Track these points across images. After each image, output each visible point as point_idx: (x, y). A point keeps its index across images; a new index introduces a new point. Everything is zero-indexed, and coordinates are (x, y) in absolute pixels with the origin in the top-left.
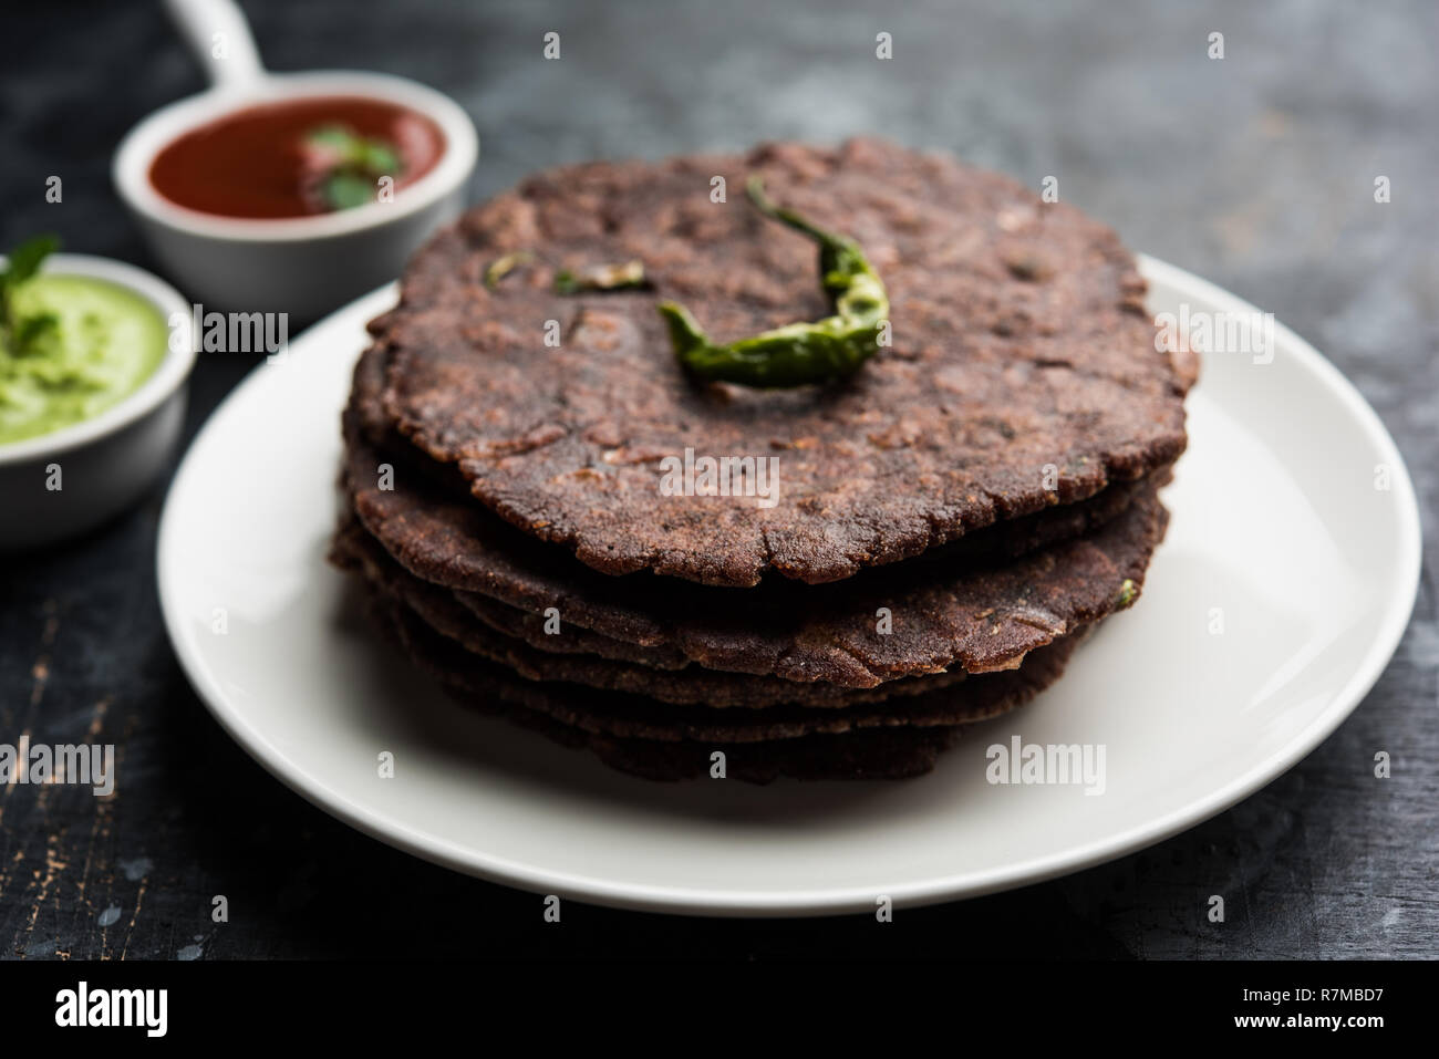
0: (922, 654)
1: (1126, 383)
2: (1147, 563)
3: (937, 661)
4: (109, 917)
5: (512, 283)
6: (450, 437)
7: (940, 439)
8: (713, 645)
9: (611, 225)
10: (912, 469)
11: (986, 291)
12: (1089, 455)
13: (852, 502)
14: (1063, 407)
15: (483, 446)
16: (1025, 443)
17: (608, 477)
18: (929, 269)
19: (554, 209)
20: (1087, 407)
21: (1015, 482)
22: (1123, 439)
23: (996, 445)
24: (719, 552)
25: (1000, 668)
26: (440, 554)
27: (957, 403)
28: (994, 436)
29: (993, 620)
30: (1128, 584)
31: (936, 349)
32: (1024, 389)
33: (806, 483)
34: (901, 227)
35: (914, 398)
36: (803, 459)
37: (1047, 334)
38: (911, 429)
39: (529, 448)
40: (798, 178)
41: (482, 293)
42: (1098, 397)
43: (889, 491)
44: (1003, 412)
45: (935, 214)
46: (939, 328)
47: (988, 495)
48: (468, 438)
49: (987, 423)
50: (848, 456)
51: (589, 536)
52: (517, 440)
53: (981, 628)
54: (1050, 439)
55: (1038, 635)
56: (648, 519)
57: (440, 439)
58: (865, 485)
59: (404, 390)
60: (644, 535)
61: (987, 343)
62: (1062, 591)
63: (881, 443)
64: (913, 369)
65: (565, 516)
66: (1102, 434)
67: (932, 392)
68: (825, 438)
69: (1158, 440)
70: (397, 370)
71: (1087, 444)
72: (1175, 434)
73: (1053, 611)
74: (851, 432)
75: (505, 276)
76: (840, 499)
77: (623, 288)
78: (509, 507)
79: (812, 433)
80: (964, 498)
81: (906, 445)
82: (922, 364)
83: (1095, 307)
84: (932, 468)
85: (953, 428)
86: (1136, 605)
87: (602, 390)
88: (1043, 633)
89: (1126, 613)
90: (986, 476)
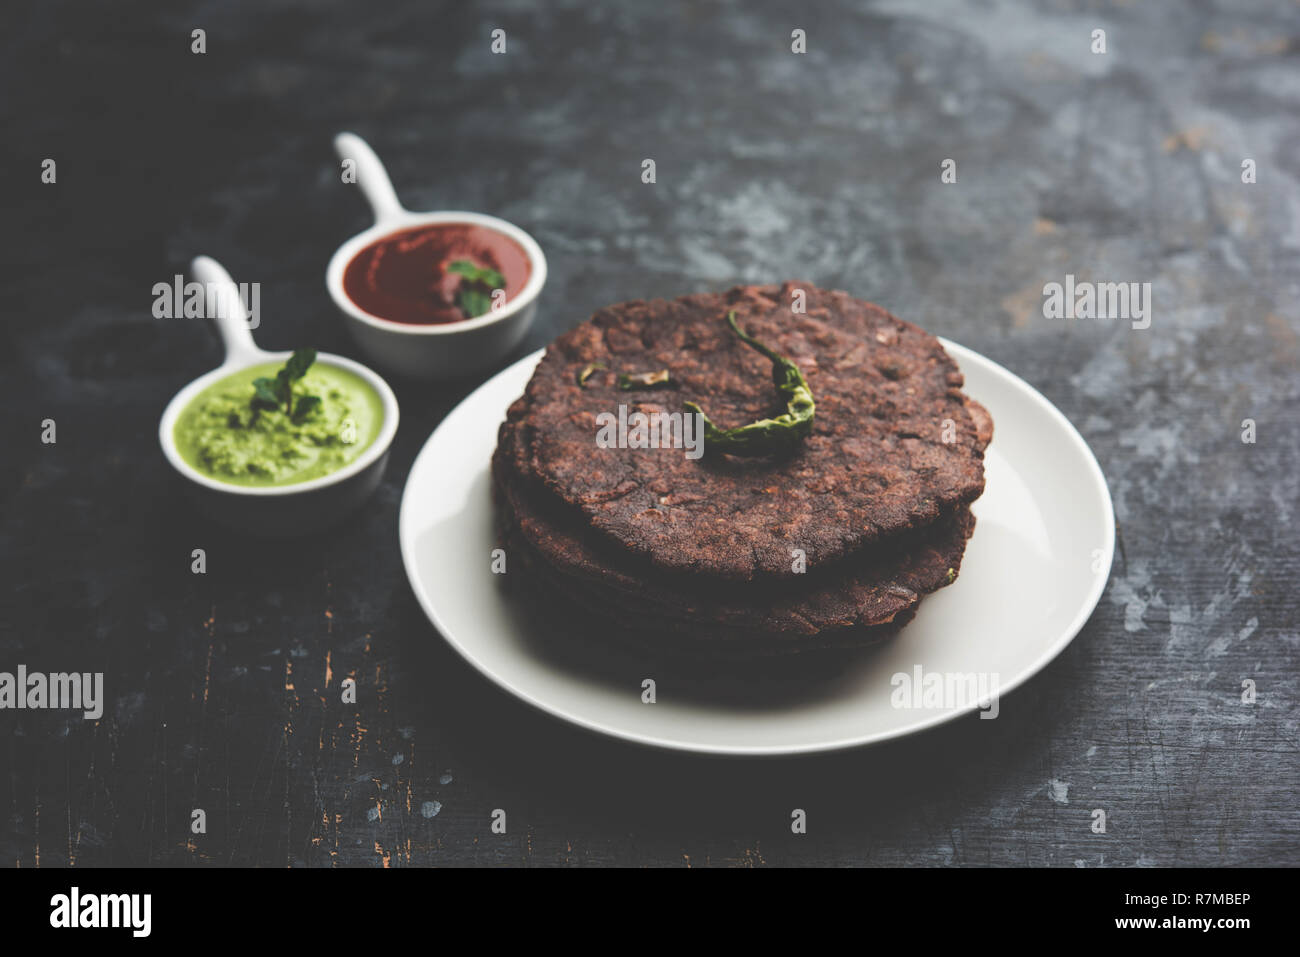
0: (839, 616)
1: (949, 448)
2: (962, 556)
3: (849, 619)
4: (398, 759)
5: (593, 383)
6: (574, 490)
7: (847, 488)
8: (728, 612)
9: (649, 344)
10: (832, 507)
11: (870, 388)
12: (929, 499)
13: (800, 529)
14: (915, 466)
15: (593, 495)
16: (894, 490)
17: (665, 514)
18: (836, 373)
19: (612, 331)
20: (928, 465)
21: (889, 517)
22: (949, 488)
23: (878, 491)
24: (730, 561)
25: (882, 622)
26: (575, 560)
27: (854, 462)
28: (877, 486)
29: (878, 595)
30: (951, 570)
31: (842, 428)
32: (893, 453)
33: (773, 516)
34: (817, 343)
35: (830, 460)
36: (771, 501)
37: (905, 415)
38: (831, 480)
39: (618, 496)
40: (756, 310)
41: (578, 390)
42: (935, 458)
43: (820, 522)
44: (881, 470)
45: (838, 334)
46: (843, 413)
47: (875, 526)
48: (585, 491)
49: (873, 477)
50: (796, 499)
51: (658, 551)
52: (612, 491)
53: (872, 600)
54: (907, 487)
55: (902, 603)
56: (689, 540)
57: (569, 491)
58: (807, 518)
59: (544, 460)
60: (688, 551)
61: (871, 422)
62: (915, 576)
63: (813, 489)
64: (829, 440)
65: (643, 539)
66: (937, 483)
67: (842, 456)
68: (782, 487)
69: (967, 488)
70: (535, 444)
71: (928, 490)
72: (976, 484)
73: (909, 588)
74: (797, 483)
75: (589, 378)
76: (794, 527)
77: (658, 386)
78: (613, 534)
79: (775, 484)
80: (862, 527)
81: (828, 491)
82: (836, 437)
83: (932, 396)
84: (843, 507)
85: (854, 479)
86: (955, 582)
87: (656, 457)
88: (905, 602)
89: (951, 586)
90: (873, 513)
